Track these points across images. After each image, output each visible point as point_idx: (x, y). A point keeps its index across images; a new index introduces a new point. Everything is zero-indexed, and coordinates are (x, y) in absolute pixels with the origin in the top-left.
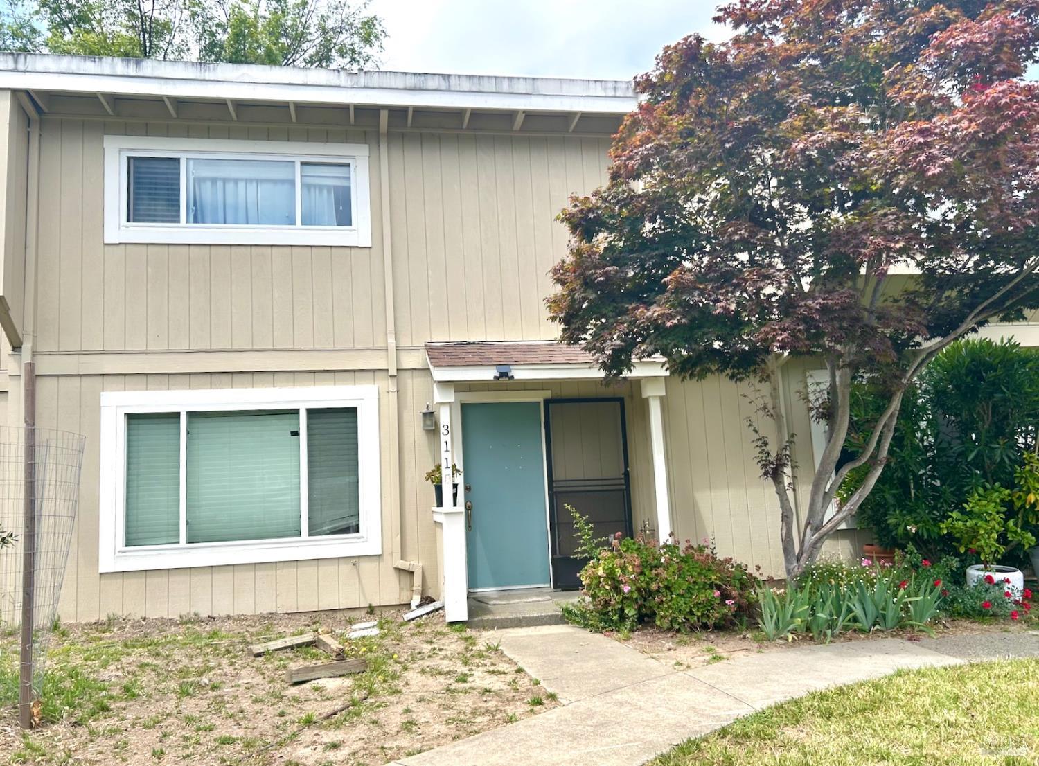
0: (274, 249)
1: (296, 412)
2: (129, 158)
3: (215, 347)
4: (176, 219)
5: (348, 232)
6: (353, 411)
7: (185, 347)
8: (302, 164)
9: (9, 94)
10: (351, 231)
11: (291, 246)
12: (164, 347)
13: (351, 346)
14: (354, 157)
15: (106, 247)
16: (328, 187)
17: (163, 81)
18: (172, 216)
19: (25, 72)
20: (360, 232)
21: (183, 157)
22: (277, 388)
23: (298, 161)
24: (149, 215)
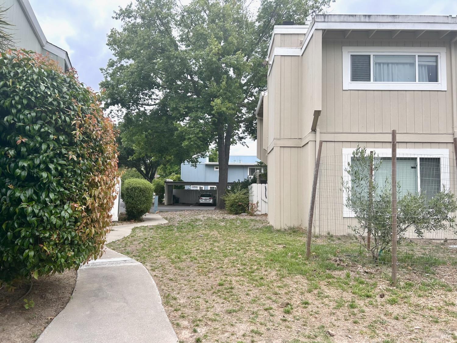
0: (407, 92)
1: (416, 159)
2: (351, 55)
3: (384, 132)
4: (369, 80)
5: (437, 85)
6: (439, 159)
7: (373, 132)
8: (419, 56)
9: (321, 31)
10: (438, 84)
11: (414, 91)
12: (365, 131)
13: (437, 132)
14: (440, 53)
15: (343, 91)
16: (425, 66)
17: (378, 23)
18: (367, 79)
19: (327, 22)
20: (442, 84)
21: (372, 55)
22: (408, 149)
23: (417, 55)
24: (360, 78)
